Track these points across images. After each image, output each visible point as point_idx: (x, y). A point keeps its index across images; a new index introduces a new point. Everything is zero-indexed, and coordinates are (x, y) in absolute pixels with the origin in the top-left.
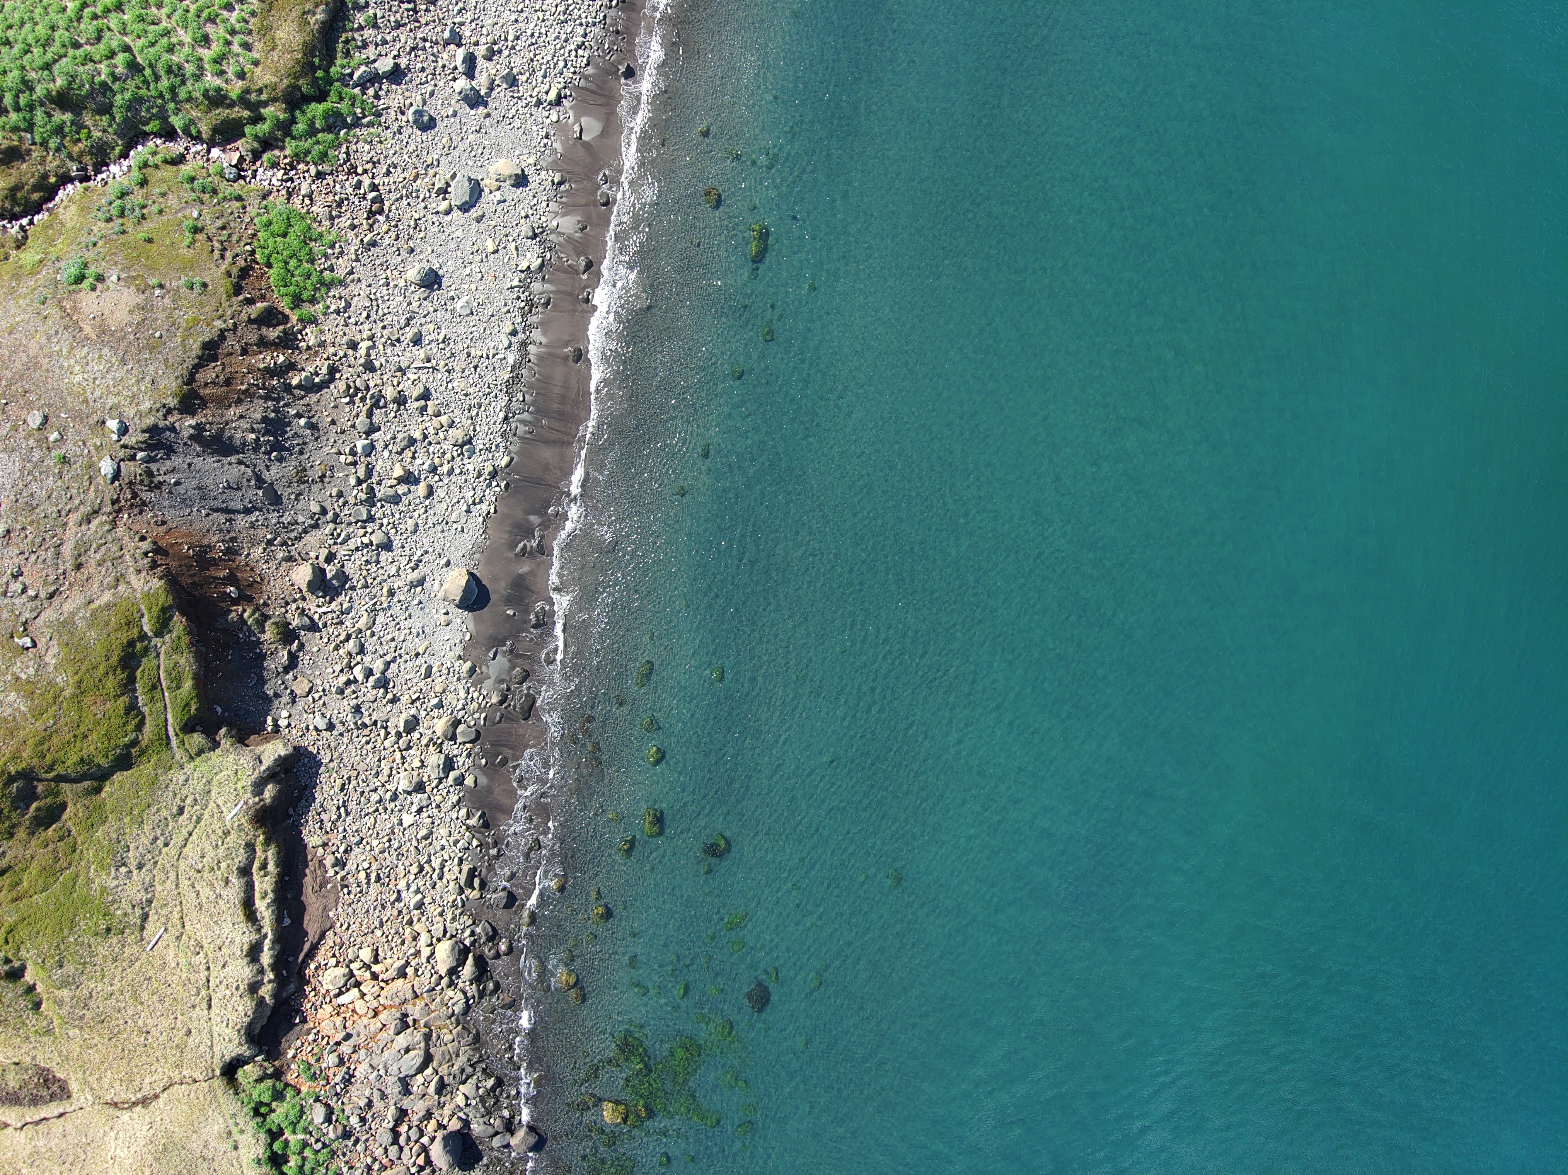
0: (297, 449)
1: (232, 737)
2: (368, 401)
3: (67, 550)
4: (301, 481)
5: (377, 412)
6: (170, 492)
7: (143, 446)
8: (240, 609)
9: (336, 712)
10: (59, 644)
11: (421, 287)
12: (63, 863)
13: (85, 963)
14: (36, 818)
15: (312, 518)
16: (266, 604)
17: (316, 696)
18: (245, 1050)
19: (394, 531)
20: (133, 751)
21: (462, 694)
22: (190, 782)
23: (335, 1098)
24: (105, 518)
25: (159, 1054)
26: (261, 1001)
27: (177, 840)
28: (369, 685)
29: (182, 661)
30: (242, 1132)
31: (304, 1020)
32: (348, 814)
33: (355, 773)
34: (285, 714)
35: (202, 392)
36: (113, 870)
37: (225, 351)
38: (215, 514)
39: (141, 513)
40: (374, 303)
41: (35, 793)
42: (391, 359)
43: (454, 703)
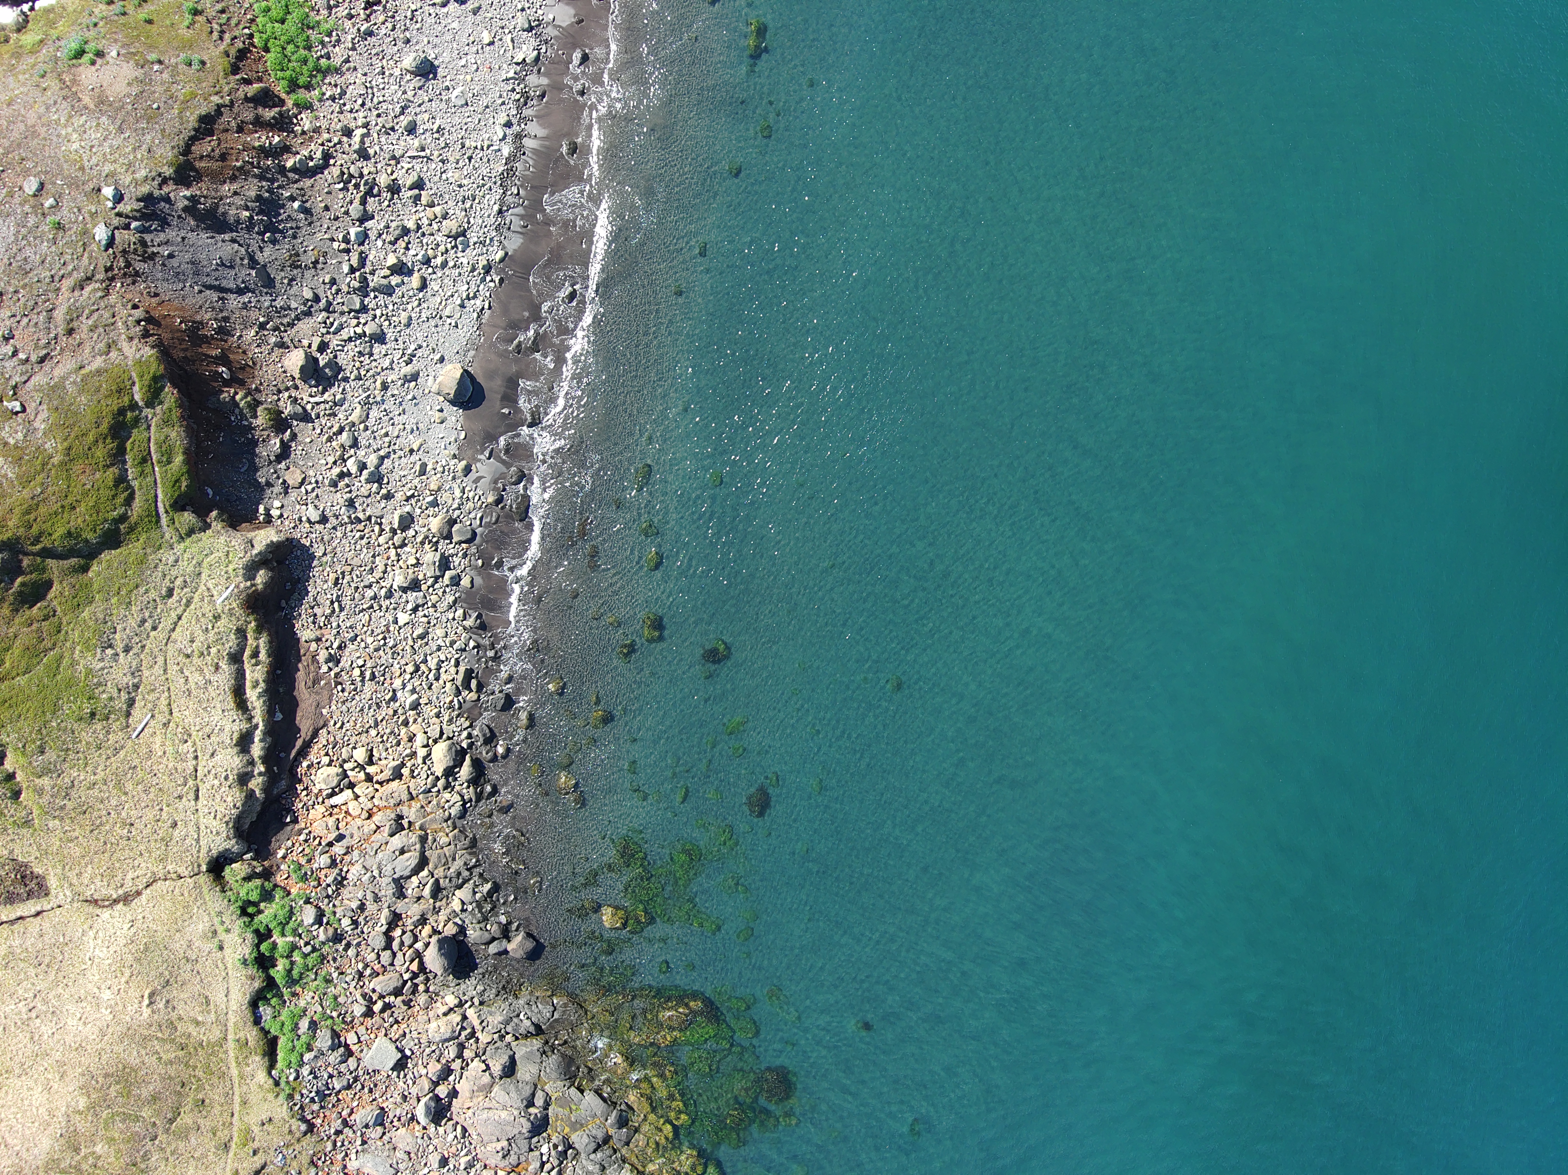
0: (290, 232)
1: (223, 521)
2: (362, 188)
3: (59, 315)
4: (295, 266)
5: (370, 200)
6: (164, 265)
7: (138, 215)
8: (232, 391)
9: (329, 504)
10: (49, 409)
11: (417, 76)
12: (47, 643)
13: (68, 749)
14: (20, 593)
15: (305, 304)
16: (257, 390)
17: (309, 488)
18: (233, 845)
19: (387, 323)
20: (122, 527)
21: (458, 493)
22: (180, 563)
23: (326, 900)
24: (98, 285)
25: (142, 847)
26: (251, 794)
27: (166, 624)
28: (363, 478)
29: (173, 435)
30: (228, 931)
31: (295, 821)
32: (342, 609)
33: (349, 568)
34: (277, 504)
35: (198, 164)
36: (99, 651)
37: (221, 127)
38: (208, 292)
39: (134, 283)
40: (370, 91)
41: (20, 567)
42: (385, 147)
43: (450, 502)
